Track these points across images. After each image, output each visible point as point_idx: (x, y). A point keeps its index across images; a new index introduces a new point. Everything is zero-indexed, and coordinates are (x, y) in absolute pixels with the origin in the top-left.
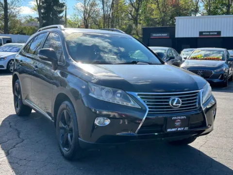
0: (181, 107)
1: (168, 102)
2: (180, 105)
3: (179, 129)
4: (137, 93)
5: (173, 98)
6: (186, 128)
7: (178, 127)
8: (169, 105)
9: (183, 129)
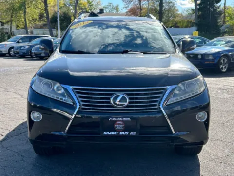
0: (127, 106)
1: (109, 99)
2: (126, 104)
3: (121, 133)
4: (71, 87)
5: (116, 94)
6: (133, 133)
7: (119, 131)
8: (109, 103)
9: (127, 133)
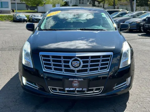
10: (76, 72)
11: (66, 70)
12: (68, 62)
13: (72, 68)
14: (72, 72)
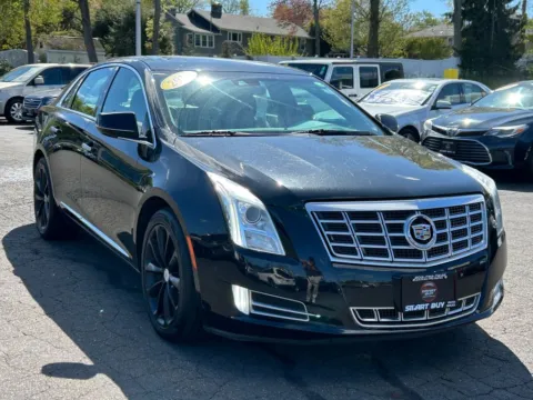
10: (425, 254)
11: (398, 254)
12: (400, 228)
13: (414, 245)
14: (414, 257)
